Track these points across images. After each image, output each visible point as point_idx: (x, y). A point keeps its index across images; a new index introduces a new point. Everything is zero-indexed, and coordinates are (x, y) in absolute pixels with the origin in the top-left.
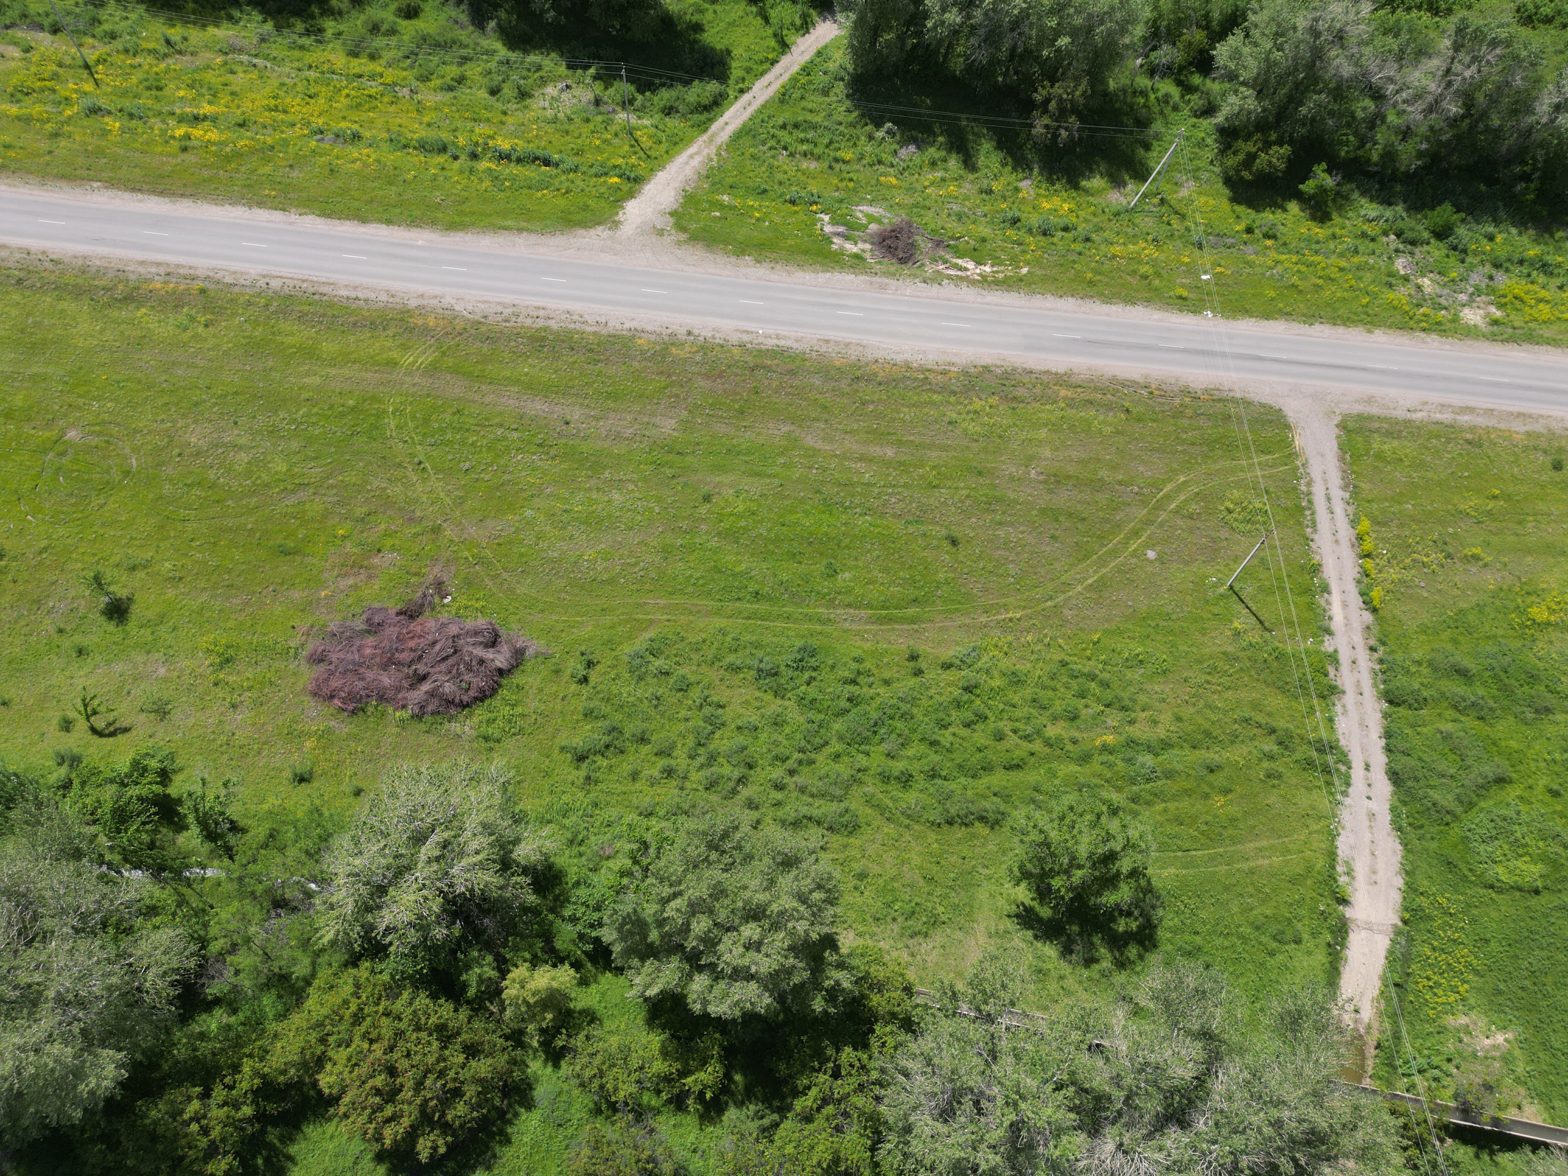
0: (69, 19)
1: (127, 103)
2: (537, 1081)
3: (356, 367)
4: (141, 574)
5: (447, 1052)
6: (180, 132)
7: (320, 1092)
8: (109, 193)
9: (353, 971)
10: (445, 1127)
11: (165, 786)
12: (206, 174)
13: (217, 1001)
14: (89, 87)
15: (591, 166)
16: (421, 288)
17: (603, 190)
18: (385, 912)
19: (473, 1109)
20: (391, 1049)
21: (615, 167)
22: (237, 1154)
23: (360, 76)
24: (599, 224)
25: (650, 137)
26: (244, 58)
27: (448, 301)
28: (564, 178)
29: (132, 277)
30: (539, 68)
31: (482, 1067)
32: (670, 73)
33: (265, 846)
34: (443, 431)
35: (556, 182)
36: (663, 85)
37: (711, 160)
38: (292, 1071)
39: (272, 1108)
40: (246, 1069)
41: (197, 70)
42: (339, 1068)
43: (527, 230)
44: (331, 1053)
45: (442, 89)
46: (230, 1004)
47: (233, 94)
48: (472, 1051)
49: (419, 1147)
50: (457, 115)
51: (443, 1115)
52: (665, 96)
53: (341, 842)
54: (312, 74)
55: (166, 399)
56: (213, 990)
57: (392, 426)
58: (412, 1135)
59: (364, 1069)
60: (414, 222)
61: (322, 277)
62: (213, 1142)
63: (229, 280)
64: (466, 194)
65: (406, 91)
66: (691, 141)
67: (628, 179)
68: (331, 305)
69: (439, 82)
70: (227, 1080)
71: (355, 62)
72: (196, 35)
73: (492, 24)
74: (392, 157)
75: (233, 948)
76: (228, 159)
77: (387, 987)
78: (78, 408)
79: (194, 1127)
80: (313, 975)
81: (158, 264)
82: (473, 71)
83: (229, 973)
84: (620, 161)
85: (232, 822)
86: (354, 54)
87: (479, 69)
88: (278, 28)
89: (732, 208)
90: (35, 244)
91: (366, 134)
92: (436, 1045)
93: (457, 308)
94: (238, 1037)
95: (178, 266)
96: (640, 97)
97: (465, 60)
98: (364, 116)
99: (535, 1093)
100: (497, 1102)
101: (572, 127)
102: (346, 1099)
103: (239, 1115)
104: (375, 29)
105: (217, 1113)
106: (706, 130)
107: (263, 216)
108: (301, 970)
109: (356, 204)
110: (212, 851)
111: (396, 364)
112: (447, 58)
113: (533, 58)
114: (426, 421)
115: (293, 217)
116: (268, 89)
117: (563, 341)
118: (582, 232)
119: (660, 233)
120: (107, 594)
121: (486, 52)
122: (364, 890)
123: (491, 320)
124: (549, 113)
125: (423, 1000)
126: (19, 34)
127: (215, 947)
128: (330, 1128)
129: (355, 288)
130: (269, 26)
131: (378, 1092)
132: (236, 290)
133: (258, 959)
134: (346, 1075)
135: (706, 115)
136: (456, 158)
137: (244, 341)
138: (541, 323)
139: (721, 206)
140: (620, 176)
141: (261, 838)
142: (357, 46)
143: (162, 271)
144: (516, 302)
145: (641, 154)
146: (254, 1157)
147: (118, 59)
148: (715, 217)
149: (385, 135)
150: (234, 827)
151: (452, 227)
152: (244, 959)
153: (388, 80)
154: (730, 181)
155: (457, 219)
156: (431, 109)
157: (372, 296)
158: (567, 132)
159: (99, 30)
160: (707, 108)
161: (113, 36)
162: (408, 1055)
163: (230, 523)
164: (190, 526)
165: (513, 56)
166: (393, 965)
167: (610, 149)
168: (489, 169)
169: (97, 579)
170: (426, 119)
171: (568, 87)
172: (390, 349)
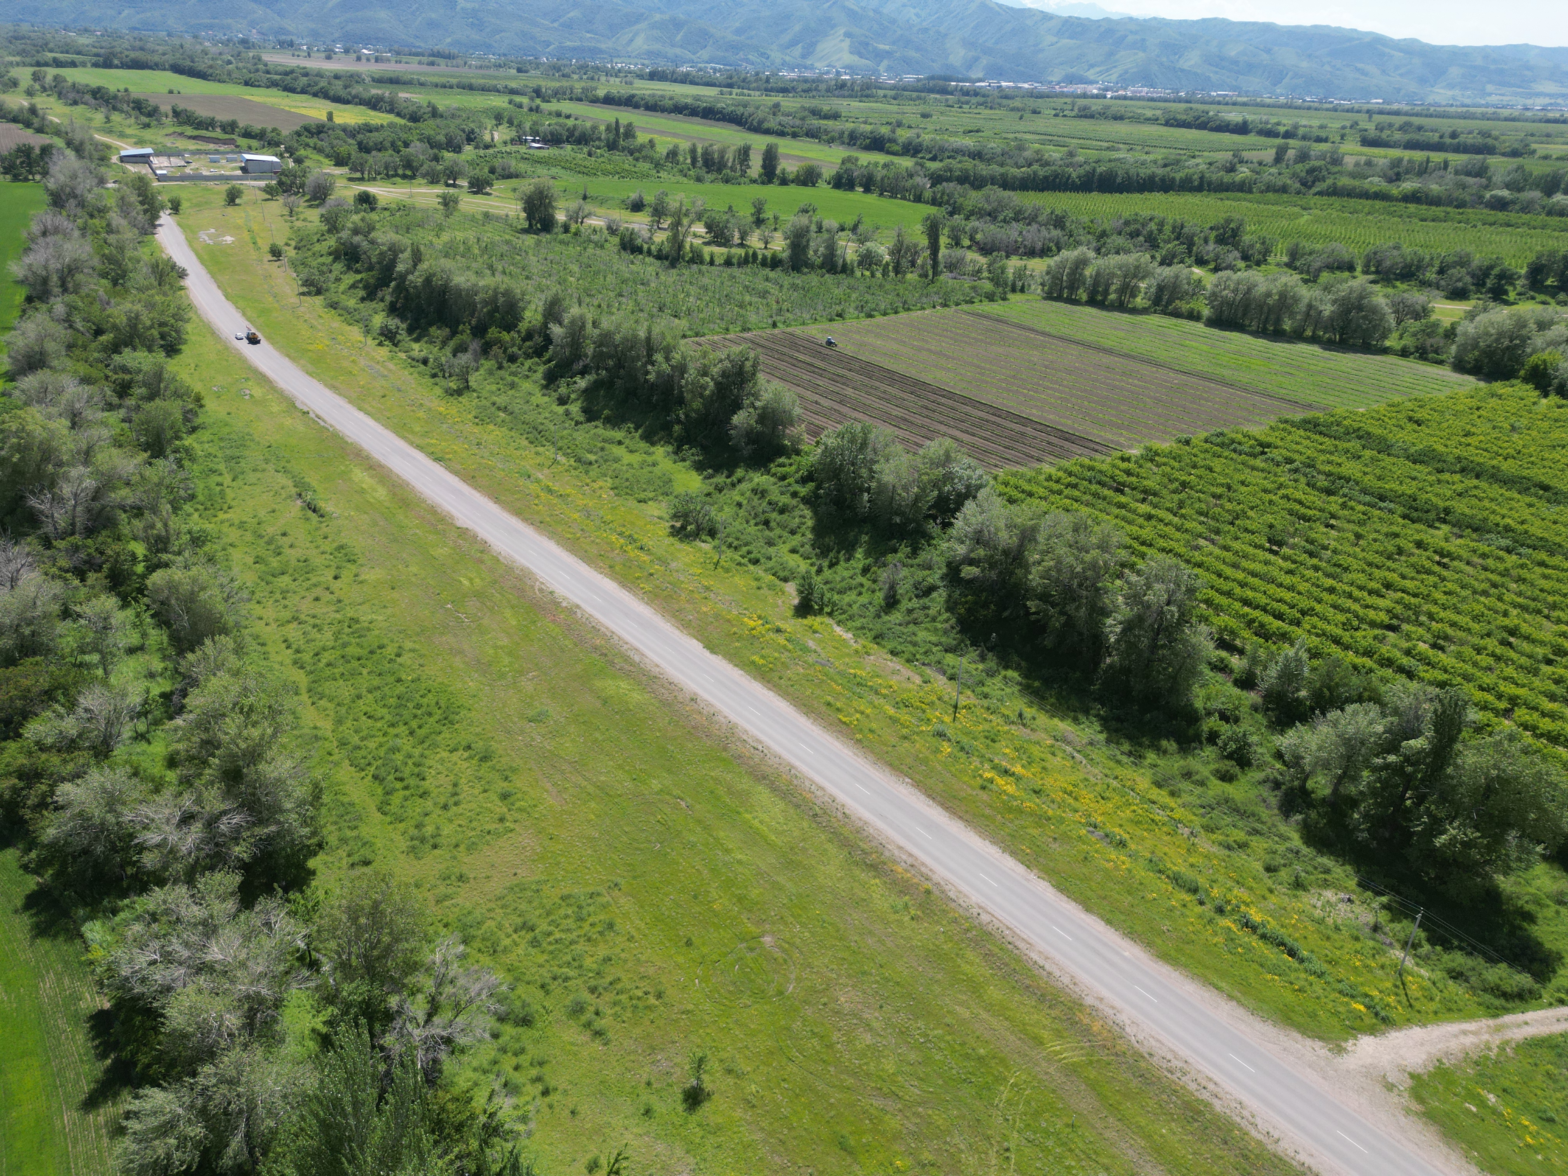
0: (966, 676)
1: (965, 740)
3: (1006, 1023)
4: (731, 1080)
6: (988, 775)
8: (913, 790)
12: (987, 812)
14: (947, 719)
15: (1340, 981)
16: (1104, 993)
17: (1341, 1009)
21: (1366, 995)
23: (1154, 803)
24: (1321, 1038)
25: (1423, 988)
26: (1069, 749)
27: (1122, 1018)
28: (1303, 975)
29: (887, 854)
30: (1327, 871)
32: (1474, 941)
34: (1047, 1134)
35: (1293, 976)
36: (1461, 949)
37: (1490, 1049)
41: (1029, 741)
43: (1239, 1002)
45: (1220, 844)
47: (1044, 768)
50: (1223, 871)
52: (1458, 959)
54: (1115, 783)
55: (846, 955)
57: (1004, 1097)
60: (1131, 934)
61: (1025, 933)
63: (952, 894)
64: (1194, 937)
65: (1187, 831)
66: (1471, 1017)
67: (1377, 1014)
68: (1018, 960)
69: (1221, 838)
71: (1156, 790)
72: (1043, 719)
73: (1299, 817)
74: (1142, 873)
76: (1010, 810)
78: (786, 924)
81: (910, 855)
82: (1259, 844)
84: (1375, 993)
86: (1158, 785)
87: (1265, 846)
88: (1108, 741)
89: (1495, 1112)
90: (841, 797)
91: (1132, 846)
93: (1128, 1029)
95: (923, 864)
96: (1427, 948)
97: (1256, 832)
98: (1139, 832)
101: (1336, 936)
104: (1188, 775)
106: (1495, 1016)
107: (1009, 863)
109: (1090, 893)
111: (1042, 1043)
112: (1240, 824)
113: (1325, 861)
114: (1037, 1114)
115: (1032, 876)
116: (1073, 778)
117: (1220, 1129)
118: (1298, 1036)
119: (1390, 1087)
120: (698, 1078)
121: (1280, 836)
123: (1154, 1061)
124: (1318, 913)
126: (928, 671)
129: (1047, 958)
130: (1102, 737)
132: (953, 905)
135: (1501, 1002)
136: (1201, 903)
137: (931, 947)
138: (1205, 1096)
139: (1482, 1103)
140: (1368, 1007)
142: (1164, 780)
143: (910, 861)
144: (1190, 1060)
145: (1403, 999)
147: (979, 711)
148: (1468, 1111)
149: (1149, 855)
151: (1164, 957)
153: (1176, 816)
154: (1507, 1084)
155: (1173, 953)
156: (1201, 854)
157: (1057, 973)
158: (1328, 938)
159: (979, 689)
160: (1505, 995)
161: (986, 696)
163: (820, 1086)
164: (791, 1068)
165: (1305, 850)
167: (1369, 976)
168: (1229, 929)
169: (701, 1061)
170: (1191, 860)
171: (1349, 900)
172: (1044, 1027)
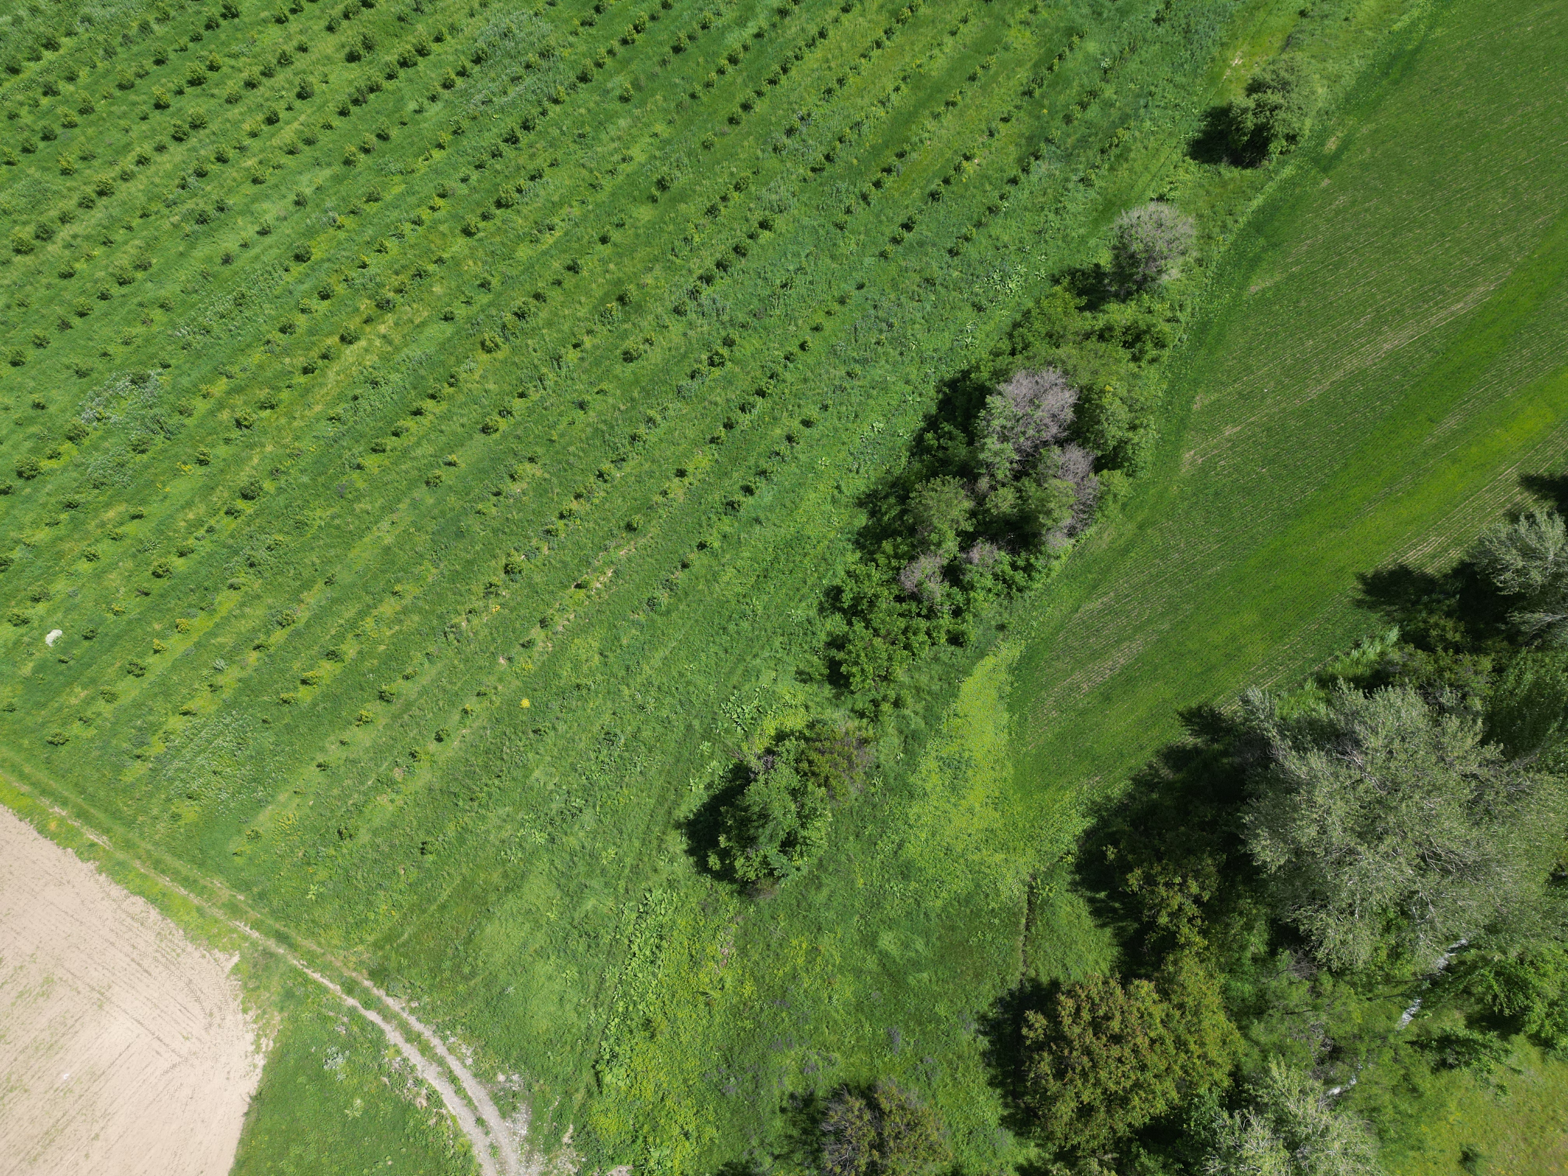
2: (1020, 1144)
5: (1099, 1091)
7: (1140, 977)
9: (1228, 1068)
10: (1039, 1046)
11: (1530, 1037)
13: (1273, 952)
18: (1268, 1134)
19: (1037, 1076)
20: (1135, 1051)
22: (1134, 894)
31: (1065, 1109)
33: (1406, 1078)
38: (1171, 969)
39: (1152, 937)
40: (1198, 939)
42: (1149, 1003)
44: (1165, 1005)
46: (1264, 960)
48: (1085, 1112)
49: (1040, 1017)
51: (1050, 1051)
53: (1368, 1147)
56: (1286, 956)
58: (1054, 1018)
59: (1134, 1019)
62: (1156, 884)
70: (1199, 922)
75: (1315, 992)
77: (1192, 1085)
79: (1178, 880)
80: (1246, 1036)
83: (1295, 976)
85: (1452, 1067)
92: (1112, 1087)
94: (1230, 949)
99: (1011, 1134)
100: (1029, 1099)
102: (1119, 991)
103: (1164, 913)
105: (1176, 900)
108: (1258, 1029)
110: (1428, 1032)
122: (1302, 1131)
125: (1160, 1107)
127: (1327, 981)
128: (1105, 966)
131: (1108, 1018)
133: (1291, 1005)
134: (1139, 1004)
141: (1417, 1080)
146: (1123, 903)
150: (1443, 1065)
152: (1299, 995)
162: (1120, 1060)
166: (1210, 1103)
